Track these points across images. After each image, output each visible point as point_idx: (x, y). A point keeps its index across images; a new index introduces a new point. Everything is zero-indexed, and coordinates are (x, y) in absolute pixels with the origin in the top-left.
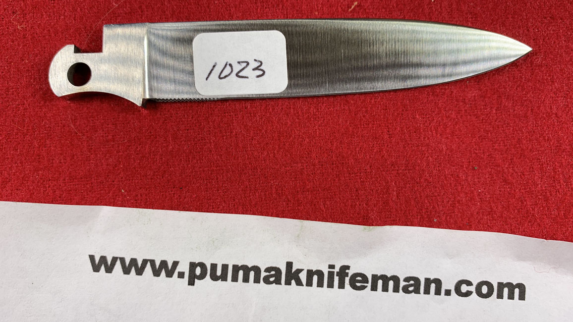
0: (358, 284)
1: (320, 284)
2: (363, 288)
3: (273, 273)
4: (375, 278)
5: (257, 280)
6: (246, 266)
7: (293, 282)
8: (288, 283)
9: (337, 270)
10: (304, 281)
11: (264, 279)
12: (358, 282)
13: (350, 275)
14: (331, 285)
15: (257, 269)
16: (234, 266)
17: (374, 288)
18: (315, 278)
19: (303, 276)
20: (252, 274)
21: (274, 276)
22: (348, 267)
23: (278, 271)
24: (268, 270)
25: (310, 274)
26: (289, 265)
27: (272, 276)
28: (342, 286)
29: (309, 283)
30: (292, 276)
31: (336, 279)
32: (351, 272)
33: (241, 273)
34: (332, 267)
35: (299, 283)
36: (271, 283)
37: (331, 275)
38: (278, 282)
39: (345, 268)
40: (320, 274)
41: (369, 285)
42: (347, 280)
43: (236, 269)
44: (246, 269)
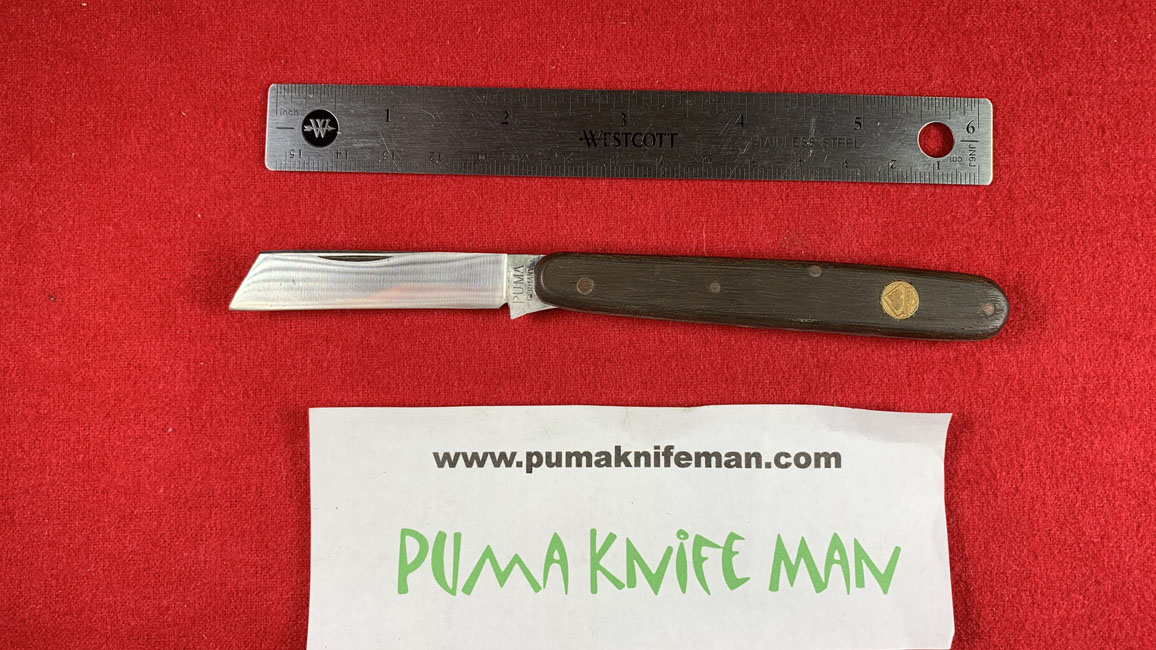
0: (683, 462)
1: (648, 464)
2: (688, 465)
3: (603, 456)
4: (698, 456)
5: (589, 465)
6: (578, 453)
7: (622, 463)
8: (618, 465)
9: (662, 450)
10: (633, 463)
11: (595, 463)
12: (683, 459)
13: (674, 454)
14: (657, 464)
15: (588, 455)
16: (567, 453)
17: (698, 464)
18: (643, 459)
19: (631, 458)
20: (584, 459)
21: (604, 459)
22: (672, 447)
23: (608, 455)
24: (598, 454)
25: (638, 455)
26: (618, 449)
27: (602, 460)
28: (667, 464)
29: (637, 464)
30: (621, 458)
31: (662, 459)
32: (675, 451)
33: (574, 459)
34: (657, 447)
35: (628, 464)
36: (602, 466)
37: (657, 455)
38: (608, 464)
39: (669, 448)
40: (647, 455)
41: (693, 462)
42: (672, 458)
43: (569, 455)
44: (578, 455)
